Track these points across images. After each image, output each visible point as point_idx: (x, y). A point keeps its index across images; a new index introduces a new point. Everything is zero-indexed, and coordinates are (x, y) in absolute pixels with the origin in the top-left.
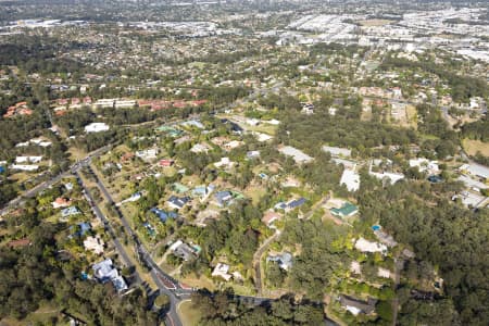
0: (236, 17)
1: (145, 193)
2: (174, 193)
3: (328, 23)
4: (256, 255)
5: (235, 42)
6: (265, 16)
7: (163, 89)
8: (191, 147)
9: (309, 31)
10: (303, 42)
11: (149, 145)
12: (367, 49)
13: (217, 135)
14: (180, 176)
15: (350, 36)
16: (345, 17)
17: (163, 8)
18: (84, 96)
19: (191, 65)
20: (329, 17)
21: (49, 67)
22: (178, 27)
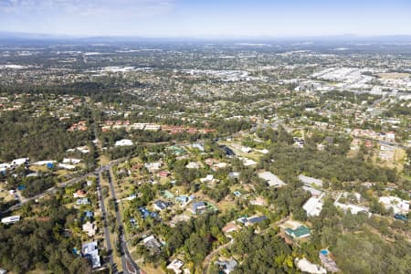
1: (140, 195)
2: (161, 198)
3: (348, 74)
4: (207, 258)
5: (259, 87)
7: (183, 119)
8: (187, 163)
9: (328, 81)
10: (319, 89)
11: (156, 159)
12: (378, 97)
13: (211, 157)
14: (171, 185)
15: (366, 86)
16: (365, 70)
17: (211, 60)
18: (126, 120)
19: (216, 103)
20: (350, 69)
21: (110, 98)
22: (218, 74)
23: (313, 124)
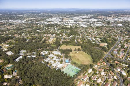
0: (33, 18)
3: (56, 19)
6: (41, 18)
9: (49, 21)
10: (46, 24)
15: (58, 22)
22: (14, 21)
23: (34, 34)
